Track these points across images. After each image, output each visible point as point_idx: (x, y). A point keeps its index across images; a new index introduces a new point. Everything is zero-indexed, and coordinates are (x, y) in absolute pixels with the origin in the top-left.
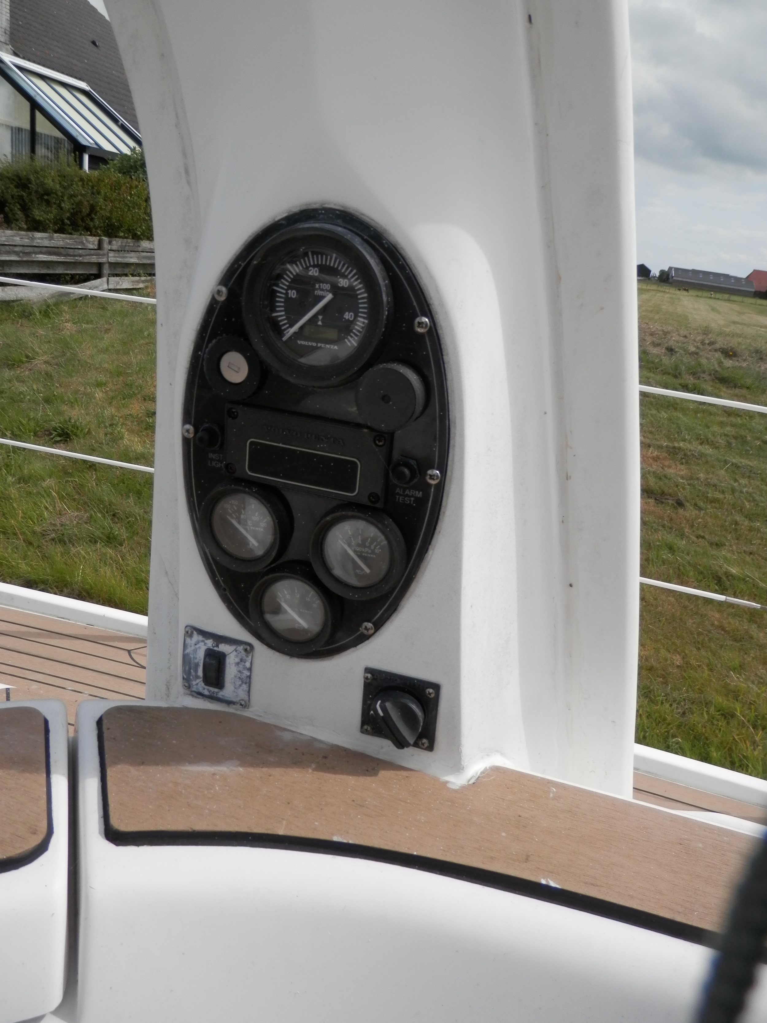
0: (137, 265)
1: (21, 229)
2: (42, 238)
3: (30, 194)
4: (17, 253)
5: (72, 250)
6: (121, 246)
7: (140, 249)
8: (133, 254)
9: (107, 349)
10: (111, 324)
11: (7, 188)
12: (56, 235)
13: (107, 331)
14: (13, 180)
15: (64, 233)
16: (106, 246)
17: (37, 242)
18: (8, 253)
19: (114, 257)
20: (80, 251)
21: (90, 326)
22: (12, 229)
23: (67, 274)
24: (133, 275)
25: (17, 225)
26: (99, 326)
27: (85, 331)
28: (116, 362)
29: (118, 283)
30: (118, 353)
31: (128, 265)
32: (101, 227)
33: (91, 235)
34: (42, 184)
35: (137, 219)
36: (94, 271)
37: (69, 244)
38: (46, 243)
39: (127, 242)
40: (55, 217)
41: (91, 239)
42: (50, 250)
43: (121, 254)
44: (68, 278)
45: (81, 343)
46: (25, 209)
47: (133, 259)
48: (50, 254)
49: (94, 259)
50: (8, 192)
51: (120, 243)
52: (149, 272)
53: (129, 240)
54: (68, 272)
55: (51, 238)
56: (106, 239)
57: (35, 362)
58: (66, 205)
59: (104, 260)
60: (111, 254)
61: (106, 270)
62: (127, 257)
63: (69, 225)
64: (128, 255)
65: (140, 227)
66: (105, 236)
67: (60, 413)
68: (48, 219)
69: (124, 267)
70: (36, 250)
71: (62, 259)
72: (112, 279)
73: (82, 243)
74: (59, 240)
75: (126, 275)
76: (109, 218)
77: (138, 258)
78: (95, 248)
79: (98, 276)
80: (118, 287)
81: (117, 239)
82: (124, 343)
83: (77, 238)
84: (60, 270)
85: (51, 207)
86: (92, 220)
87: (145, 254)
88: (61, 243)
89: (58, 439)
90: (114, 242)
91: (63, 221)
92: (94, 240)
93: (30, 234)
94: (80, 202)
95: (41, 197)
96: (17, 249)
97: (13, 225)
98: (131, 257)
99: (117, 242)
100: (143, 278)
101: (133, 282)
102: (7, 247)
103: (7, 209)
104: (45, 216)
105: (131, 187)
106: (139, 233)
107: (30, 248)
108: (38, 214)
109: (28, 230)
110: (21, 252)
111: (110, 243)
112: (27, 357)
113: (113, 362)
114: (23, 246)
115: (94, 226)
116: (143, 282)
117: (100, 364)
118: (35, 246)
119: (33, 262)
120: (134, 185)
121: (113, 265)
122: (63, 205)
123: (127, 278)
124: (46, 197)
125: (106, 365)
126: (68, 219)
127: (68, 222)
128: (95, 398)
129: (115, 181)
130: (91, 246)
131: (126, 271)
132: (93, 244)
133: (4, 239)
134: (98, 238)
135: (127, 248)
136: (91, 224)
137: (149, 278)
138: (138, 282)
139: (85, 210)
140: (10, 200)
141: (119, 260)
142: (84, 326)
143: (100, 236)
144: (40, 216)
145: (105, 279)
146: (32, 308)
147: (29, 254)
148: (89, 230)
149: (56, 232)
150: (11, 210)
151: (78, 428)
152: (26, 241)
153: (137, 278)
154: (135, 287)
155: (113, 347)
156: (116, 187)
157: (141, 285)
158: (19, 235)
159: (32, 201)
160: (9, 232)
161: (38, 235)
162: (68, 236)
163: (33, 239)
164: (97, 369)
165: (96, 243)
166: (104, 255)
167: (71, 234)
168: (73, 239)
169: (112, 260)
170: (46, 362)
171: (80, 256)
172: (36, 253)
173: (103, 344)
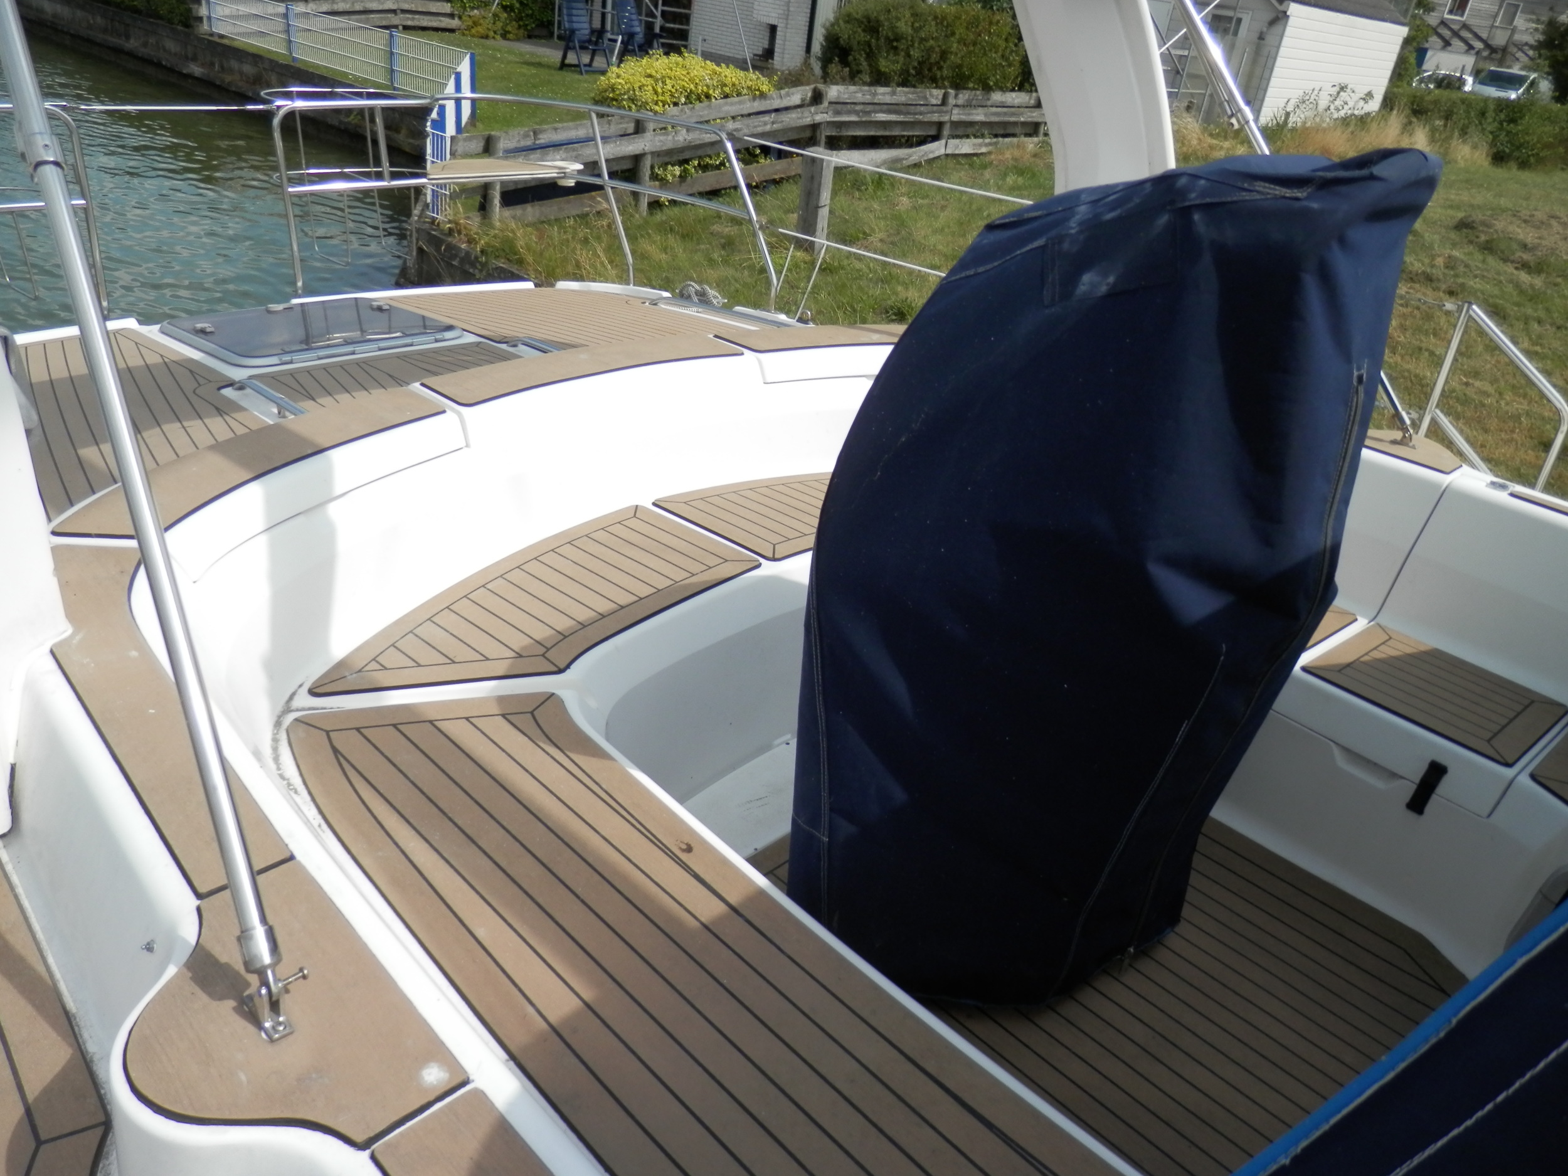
0: (983, 124)
1: (865, 84)
2: (883, 94)
3: (878, 39)
4: (857, 113)
5: (913, 107)
6: (968, 100)
7: (989, 103)
8: (980, 110)
9: (942, 230)
10: (947, 200)
11: (855, 33)
12: (899, 89)
13: (943, 208)
14: (862, 22)
15: (907, 87)
16: (951, 101)
17: (879, 99)
18: (849, 113)
19: (959, 114)
20: (922, 108)
21: (926, 201)
22: (854, 84)
23: (903, 136)
24: (976, 137)
25: (861, 79)
26: (935, 202)
27: (921, 206)
28: (951, 245)
29: (957, 147)
30: (953, 234)
31: (972, 124)
32: (948, 78)
33: (936, 87)
34: (893, 28)
35: (993, 65)
36: (933, 132)
37: (911, 99)
38: (888, 99)
39: (975, 95)
40: (901, 68)
41: (935, 92)
42: (891, 108)
43: (967, 111)
44: (903, 140)
45: (916, 221)
46: (871, 55)
47: (979, 116)
48: (889, 112)
49: (935, 118)
50: (855, 38)
51: (967, 96)
52: (994, 132)
53: (978, 92)
54: (905, 133)
55: (894, 93)
56: (952, 92)
57: (871, 239)
58: (915, 53)
59: (946, 118)
60: (956, 111)
61: (946, 132)
62: (972, 114)
63: (914, 76)
64: (974, 111)
65: (994, 75)
66: (951, 87)
67: (896, 294)
68: (893, 71)
69: (966, 127)
70: (877, 107)
71: (901, 118)
72: (952, 142)
73: (925, 98)
74: (903, 95)
75: (968, 137)
76: (960, 67)
77: (986, 115)
78: (939, 103)
79: (935, 138)
80: (957, 152)
81: (965, 91)
82: (962, 224)
83: (921, 92)
84: (896, 132)
85: (898, 55)
86: (940, 68)
87: (994, 110)
88: (903, 99)
89: (894, 317)
90: (961, 96)
91: (908, 71)
92: (938, 93)
93: (873, 89)
94: (932, 48)
95: (889, 41)
96: (858, 108)
97: (856, 79)
98: (978, 114)
99: (964, 95)
100: (987, 141)
101: (974, 145)
102: (849, 106)
103: (850, 58)
104: (892, 67)
105: (991, 23)
106: (991, 83)
107: (870, 106)
108: (884, 64)
109: (871, 84)
110: (862, 111)
111: (956, 96)
112: (864, 233)
113: (948, 245)
114: (863, 104)
115: (942, 76)
116: (987, 145)
117: (934, 246)
118: (876, 104)
119: (871, 122)
120: (994, 21)
121: (955, 125)
122: (912, 53)
123: (968, 140)
124: (895, 44)
125: (940, 247)
126: (915, 68)
127: (913, 72)
128: (929, 281)
129: (973, 16)
130: (934, 102)
131: (970, 131)
132: (937, 98)
133: (846, 96)
134: (943, 91)
135: (974, 102)
136: (939, 74)
137: (995, 140)
138: (980, 145)
139: (934, 57)
140: (855, 47)
141: (964, 118)
142: (920, 201)
143: (945, 88)
144: (886, 67)
145: (943, 142)
146: (865, 177)
147: (868, 113)
148: (935, 82)
149: (899, 85)
150: (855, 59)
151: (912, 309)
152: (868, 98)
153: (980, 141)
154: (976, 151)
155: (949, 227)
156: (973, 23)
157: (984, 150)
158: (861, 91)
159: (879, 48)
160: (852, 88)
161: (881, 90)
162: (912, 89)
163: (875, 94)
164: (931, 251)
165: (941, 97)
166: (946, 112)
167: (914, 86)
168: (916, 93)
169: (955, 118)
170: (881, 240)
171: (921, 114)
172: (876, 112)
173: (938, 225)
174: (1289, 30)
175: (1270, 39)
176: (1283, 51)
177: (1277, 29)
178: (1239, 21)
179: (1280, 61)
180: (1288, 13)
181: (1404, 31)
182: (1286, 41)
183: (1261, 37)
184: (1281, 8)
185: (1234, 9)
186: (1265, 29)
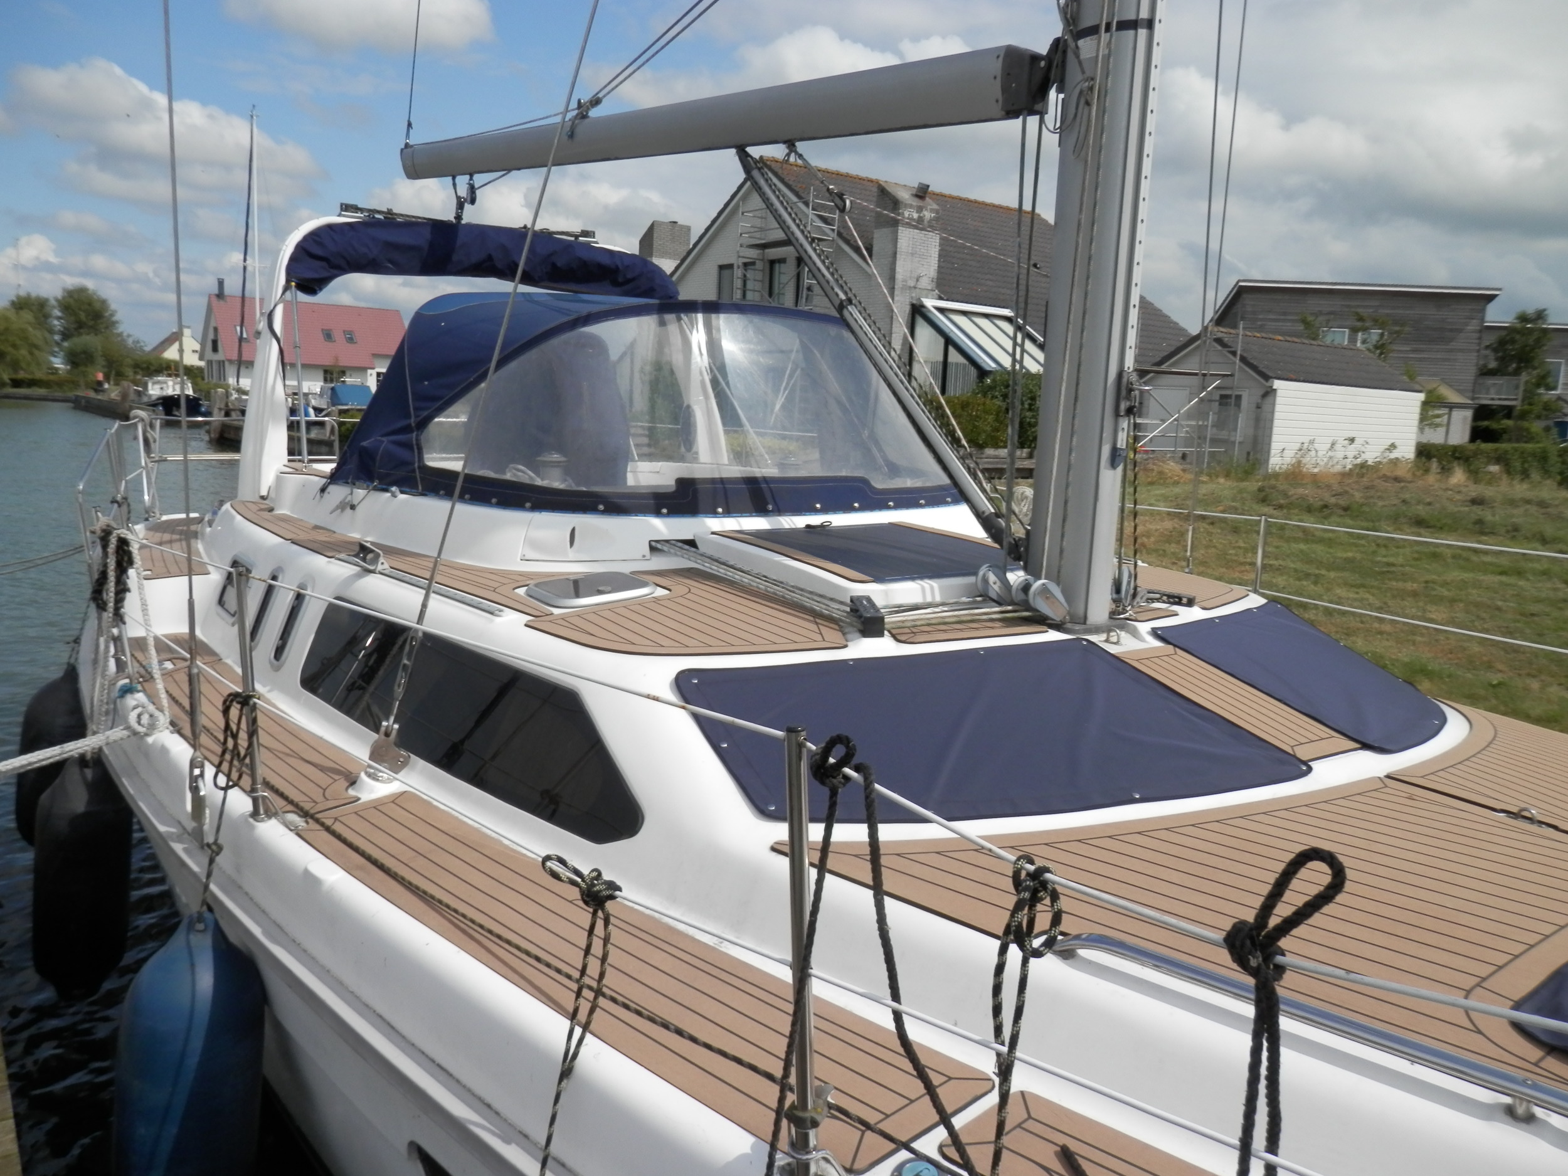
174: (1279, 400)
175: (1266, 407)
176: (1277, 415)
177: (1269, 399)
178: (1239, 397)
179: (1276, 423)
180: (1274, 387)
181: (1421, 397)
182: (1278, 408)
183: (1258, 407)
184: (1268, 384)
185: (1232, 388)
186: (1260, 401)
